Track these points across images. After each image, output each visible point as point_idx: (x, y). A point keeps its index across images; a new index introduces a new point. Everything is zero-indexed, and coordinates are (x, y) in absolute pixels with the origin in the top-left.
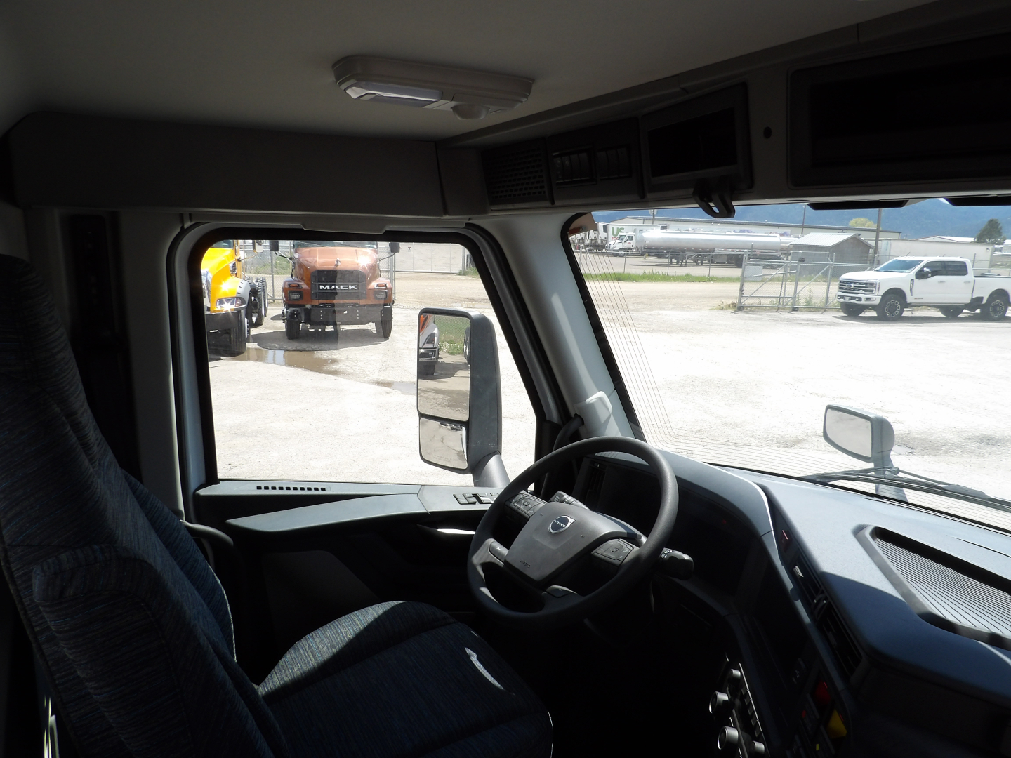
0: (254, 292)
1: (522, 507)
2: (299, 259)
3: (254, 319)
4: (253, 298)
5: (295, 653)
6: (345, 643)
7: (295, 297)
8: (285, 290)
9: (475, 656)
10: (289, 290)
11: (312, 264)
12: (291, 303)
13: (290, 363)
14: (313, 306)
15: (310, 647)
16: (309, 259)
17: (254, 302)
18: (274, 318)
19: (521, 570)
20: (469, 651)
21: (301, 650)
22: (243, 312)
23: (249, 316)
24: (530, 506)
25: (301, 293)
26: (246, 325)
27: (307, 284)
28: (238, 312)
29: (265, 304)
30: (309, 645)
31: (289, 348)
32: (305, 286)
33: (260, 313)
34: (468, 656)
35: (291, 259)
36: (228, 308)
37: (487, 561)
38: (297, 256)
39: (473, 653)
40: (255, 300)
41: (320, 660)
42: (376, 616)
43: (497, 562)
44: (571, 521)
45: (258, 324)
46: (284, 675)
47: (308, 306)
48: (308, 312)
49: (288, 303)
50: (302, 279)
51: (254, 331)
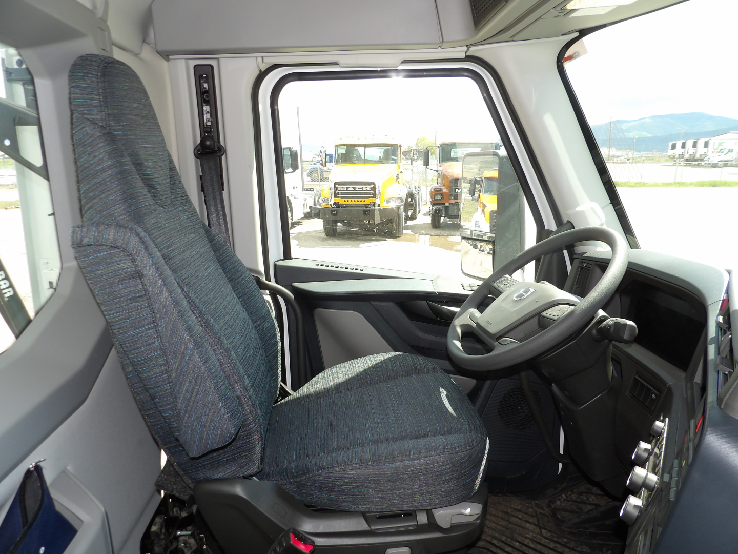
0: (411, 195)
1: (502, 286)
2: (442, 171)
3: (410, 214)
4: (410, 200)
5: (322, 375)
6: (356, 373)
7: (439, 197)
8: (431, 193)
9: (445, 393)
10: (436, 192)
11: (451, 174)
12: (435, 202)
13: (433, 244)
14: (450, 204)
15: (332, 373)
16: (449, 171)
17: (410, 202)
18: (425, 215)
19: (485, 327)
20: (441, 390)
21: (326, 374)
22: (402, 208)
23: (406, 211)
24: (508, 285)
25: (442, 195)
26: (404, 217)
27: (447, 189)
28: (399, 208)
29: (419, 205)
30: (332, 371)
31: (432, 234)
32: (445, 190)
33: (415, 210)
34: (440, 393)
35: (437, 171)
36: (393, 205)
37: (465, 323)
38: (440, 169)
39: (445, 392)
40: (411, 201)
41: (336, 381)
42: (383, 359)
43: (472, 324)
44: (532, 290)
45: (413, 217)
46: (310, 388)
47: (447, 204)
48: (447, 208)
49: (434, 203)
50: (444, 185)
51: (409, 223)
